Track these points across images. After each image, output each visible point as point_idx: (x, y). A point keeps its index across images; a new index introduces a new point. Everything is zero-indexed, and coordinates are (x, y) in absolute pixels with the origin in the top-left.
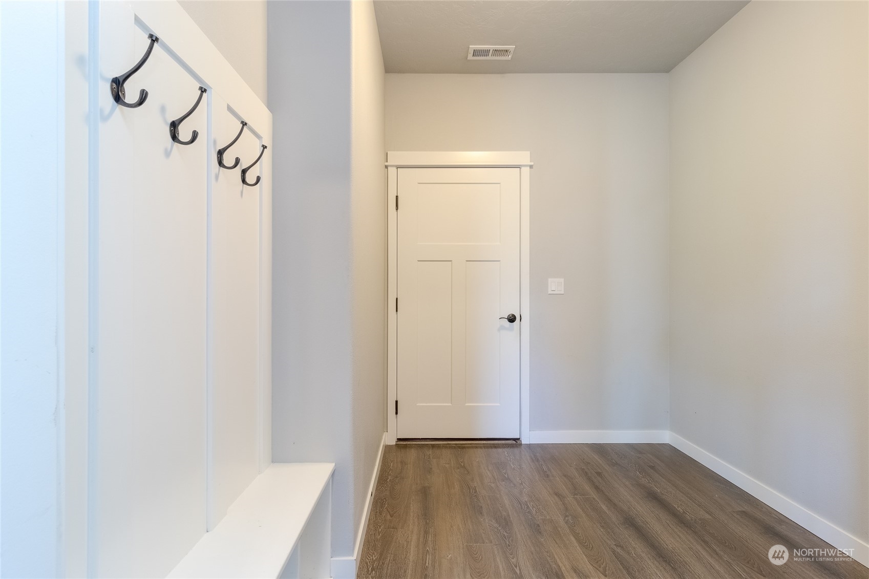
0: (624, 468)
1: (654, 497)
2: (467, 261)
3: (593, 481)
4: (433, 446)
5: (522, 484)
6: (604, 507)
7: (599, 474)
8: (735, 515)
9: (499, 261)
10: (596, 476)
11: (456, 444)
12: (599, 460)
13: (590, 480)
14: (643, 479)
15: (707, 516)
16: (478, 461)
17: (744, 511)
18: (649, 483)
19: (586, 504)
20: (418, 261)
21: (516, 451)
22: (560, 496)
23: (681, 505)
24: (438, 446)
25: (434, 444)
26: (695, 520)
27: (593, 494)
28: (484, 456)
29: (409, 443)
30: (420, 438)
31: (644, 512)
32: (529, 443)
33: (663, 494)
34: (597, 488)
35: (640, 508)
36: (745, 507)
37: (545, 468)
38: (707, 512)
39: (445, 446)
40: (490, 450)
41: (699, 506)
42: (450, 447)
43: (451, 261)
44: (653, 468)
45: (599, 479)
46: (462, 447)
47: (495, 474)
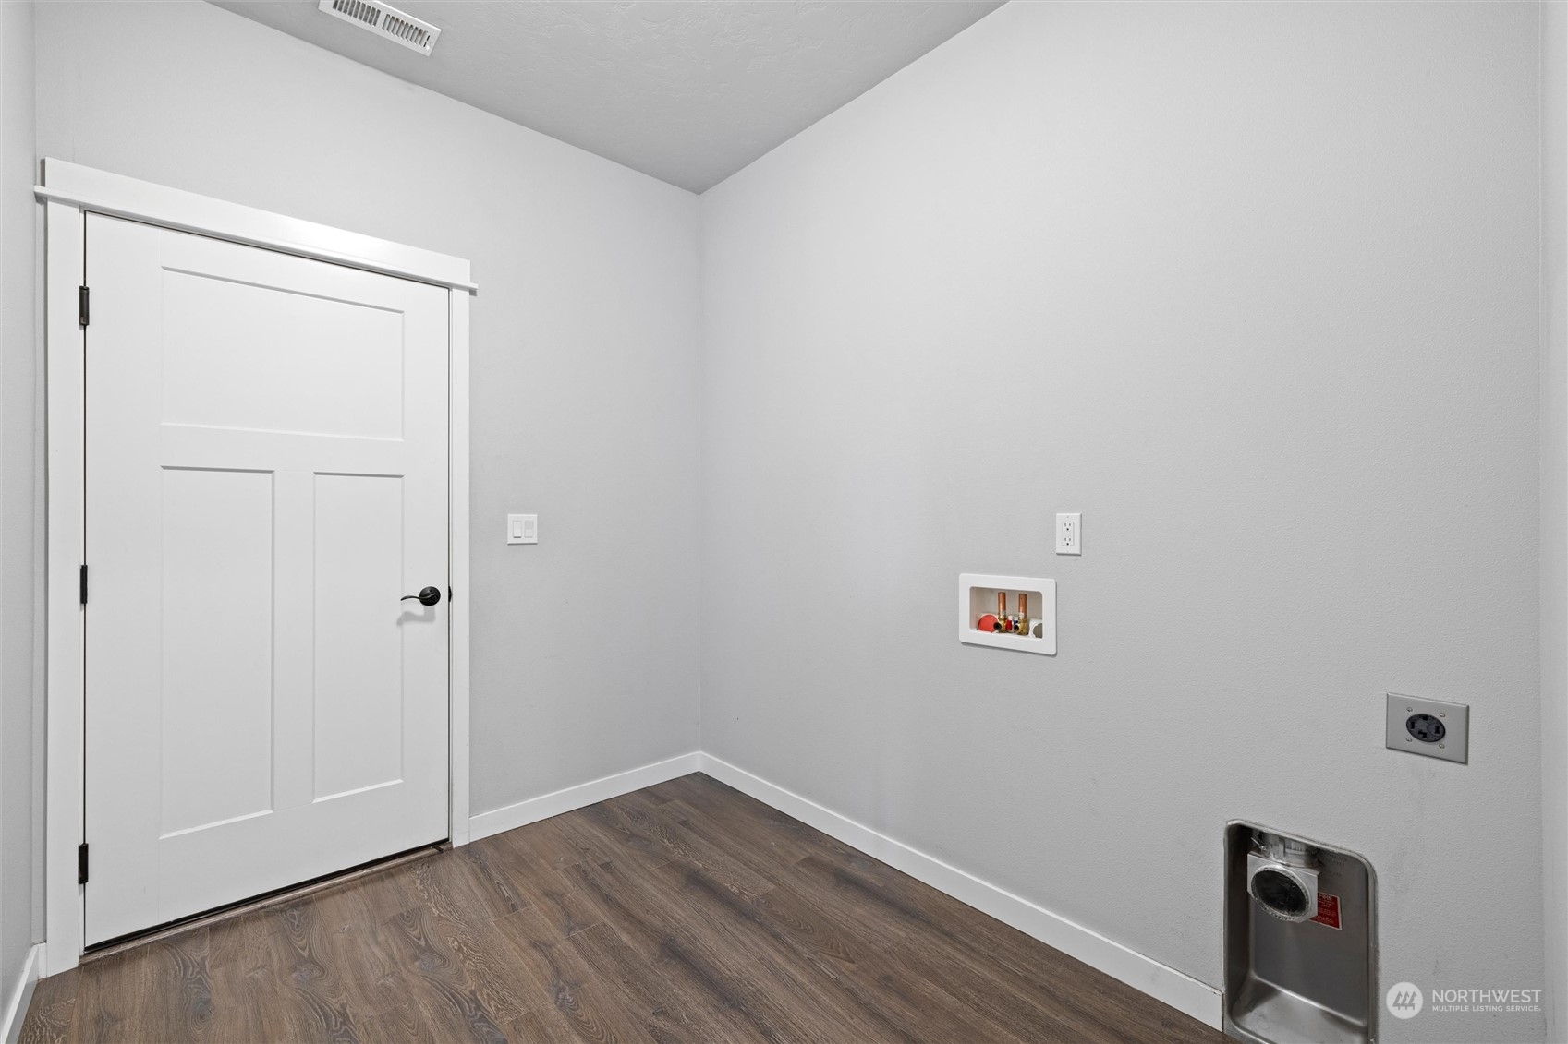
0: (644, 839)
1: (697, 882)
2: (317, 473)
3: (598, 887)
4: (214, 929)
5: (460, 949)
6: (625, 938)
7: (606, 867)
8: (801, 869)
9: (401, 477)
10: (603, 873)
11: (286, 901)
12: (603, 838)
13: (592, 885)
14: (676, 852)
15: (771, 886)
16: (349, 929)
17: (808, 858)
18: (685, 855)
19: (592, 945)
20: (165, 468)
21: (441, 867)
22: (543, 947)
23: (734, 879)
24: (233, 923)
25: (216, 923)
26: (757, 900)
27: (600, 914)
28: (365, 909)
29: (130, 946)
30: (171, 920)
31: (688, 919)
32: (468, 842)
33: (707, 870)
34: (607, 899)
35: (679, 911)
36: (809, 850)
37: (506, 892)
38: (769, 879)
39: (249, 918)
40: (379, 886)
41: (757, 871)
42: (269, 912)
43: (271, 472)
44: (685, 823)
45: (608, 877)
46: (305, 902)
47: (395, 948)
